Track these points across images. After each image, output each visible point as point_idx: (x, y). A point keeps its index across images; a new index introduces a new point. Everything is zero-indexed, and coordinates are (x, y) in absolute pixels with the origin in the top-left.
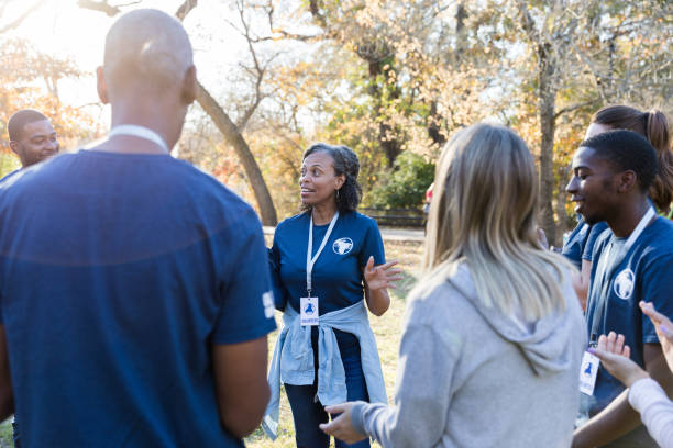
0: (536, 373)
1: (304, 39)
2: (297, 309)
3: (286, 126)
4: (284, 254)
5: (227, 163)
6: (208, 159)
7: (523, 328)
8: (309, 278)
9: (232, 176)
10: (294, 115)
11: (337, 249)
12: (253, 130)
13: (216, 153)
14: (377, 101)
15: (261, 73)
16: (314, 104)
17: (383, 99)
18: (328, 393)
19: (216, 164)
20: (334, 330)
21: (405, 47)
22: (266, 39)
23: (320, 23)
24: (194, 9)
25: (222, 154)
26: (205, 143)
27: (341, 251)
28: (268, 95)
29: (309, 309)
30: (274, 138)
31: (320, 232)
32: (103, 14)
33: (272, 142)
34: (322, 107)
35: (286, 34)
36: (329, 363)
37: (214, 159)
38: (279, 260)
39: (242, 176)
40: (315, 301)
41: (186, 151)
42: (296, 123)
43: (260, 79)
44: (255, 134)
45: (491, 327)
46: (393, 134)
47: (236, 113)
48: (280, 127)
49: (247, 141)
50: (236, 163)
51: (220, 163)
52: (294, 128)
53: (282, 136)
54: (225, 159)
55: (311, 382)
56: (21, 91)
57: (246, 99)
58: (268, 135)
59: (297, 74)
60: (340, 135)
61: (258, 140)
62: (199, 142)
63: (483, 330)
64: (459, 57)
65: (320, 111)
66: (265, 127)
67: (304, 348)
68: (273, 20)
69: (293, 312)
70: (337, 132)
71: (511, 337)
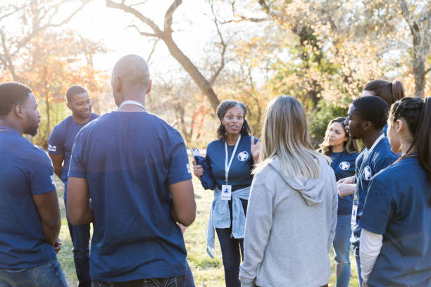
0: (307, 204)
1: (256, 21)
2: (220, 188)
3: (244, 81)
4: (213, 162)
5: (202, 107)
6: (190, 104)
7: (301, 184)
8: (227, 175)
9: (206, 116)
10: (250, 73)
11: (240, 158)
12: (220, 85)
13: (195, 100)
14: (306, 63)
15: (225, 46)
16: (264, 65)
17: (310, 62)
18: (238, 233)
19: (195, 108)
20: (240, 199)
21: (319, 28)
22: (230, 21)
23: (266, 11)
24: (180, 6)
25: (199, 101)
26: (189, 94)
27: (243, 160)
28: (231, 60)
29: (226, 191)
30: (235, 90)
31: (231, 149)
32: (122, 11)
33: (233, 92)
34: (269, 67)
35: (244, 18)
36: (238, 216)
37: (194, 105)
38: (210, 164)
39: (213, 116)
40: (229, 187)
41: (176, 99)
42: (251, 79)
43: (224, 50)
44: (222, 87)
45: (287, 184)
46: (311, 87)
47: (210, 73)
48: (239, 82)
49: (216, 93)
50: (209, 107)
51: (198, 106)
52: (249, 83)
53: (241, 88)
54: (201, 104)
55: (229, 227)
56: (70, 61)
57: (216, 63)
58: (231, 87)
59: (251, 46)
60: (280, 87)
61: (223, 91)
62: (185, 93)
63: (283, 185)
64: (366, 30)
65: (268, 69)
66: (228, 82)
67: (225, 209)
68: (235, 8)
69: (218, 190)
70: (278, 85)
71: (295, 188)
